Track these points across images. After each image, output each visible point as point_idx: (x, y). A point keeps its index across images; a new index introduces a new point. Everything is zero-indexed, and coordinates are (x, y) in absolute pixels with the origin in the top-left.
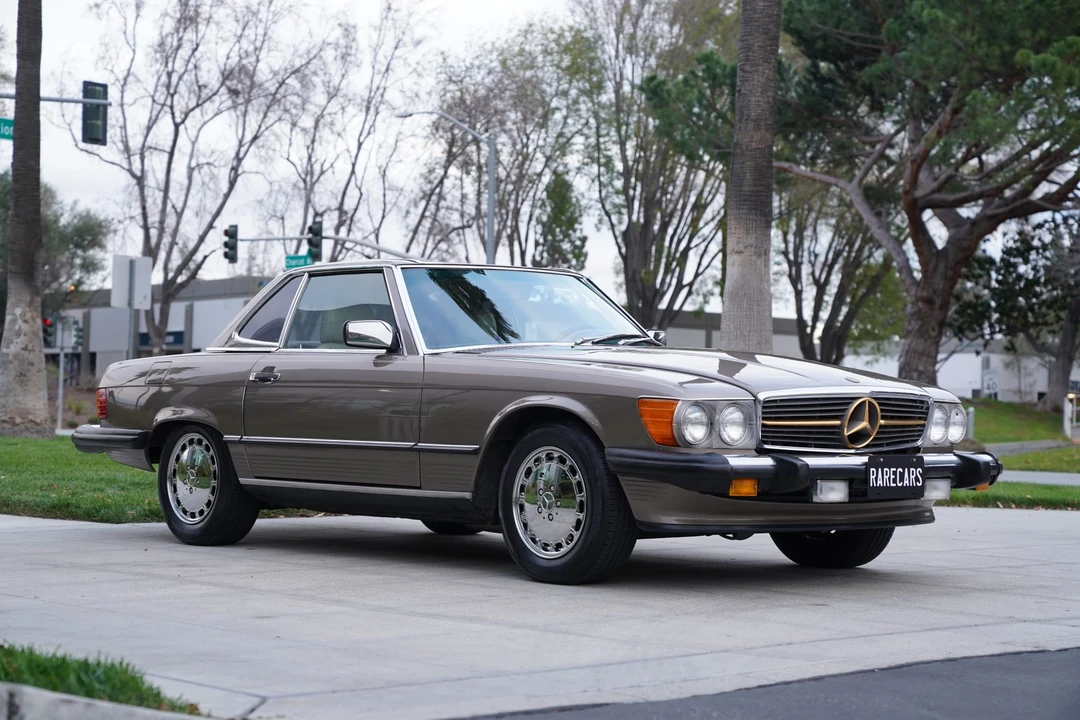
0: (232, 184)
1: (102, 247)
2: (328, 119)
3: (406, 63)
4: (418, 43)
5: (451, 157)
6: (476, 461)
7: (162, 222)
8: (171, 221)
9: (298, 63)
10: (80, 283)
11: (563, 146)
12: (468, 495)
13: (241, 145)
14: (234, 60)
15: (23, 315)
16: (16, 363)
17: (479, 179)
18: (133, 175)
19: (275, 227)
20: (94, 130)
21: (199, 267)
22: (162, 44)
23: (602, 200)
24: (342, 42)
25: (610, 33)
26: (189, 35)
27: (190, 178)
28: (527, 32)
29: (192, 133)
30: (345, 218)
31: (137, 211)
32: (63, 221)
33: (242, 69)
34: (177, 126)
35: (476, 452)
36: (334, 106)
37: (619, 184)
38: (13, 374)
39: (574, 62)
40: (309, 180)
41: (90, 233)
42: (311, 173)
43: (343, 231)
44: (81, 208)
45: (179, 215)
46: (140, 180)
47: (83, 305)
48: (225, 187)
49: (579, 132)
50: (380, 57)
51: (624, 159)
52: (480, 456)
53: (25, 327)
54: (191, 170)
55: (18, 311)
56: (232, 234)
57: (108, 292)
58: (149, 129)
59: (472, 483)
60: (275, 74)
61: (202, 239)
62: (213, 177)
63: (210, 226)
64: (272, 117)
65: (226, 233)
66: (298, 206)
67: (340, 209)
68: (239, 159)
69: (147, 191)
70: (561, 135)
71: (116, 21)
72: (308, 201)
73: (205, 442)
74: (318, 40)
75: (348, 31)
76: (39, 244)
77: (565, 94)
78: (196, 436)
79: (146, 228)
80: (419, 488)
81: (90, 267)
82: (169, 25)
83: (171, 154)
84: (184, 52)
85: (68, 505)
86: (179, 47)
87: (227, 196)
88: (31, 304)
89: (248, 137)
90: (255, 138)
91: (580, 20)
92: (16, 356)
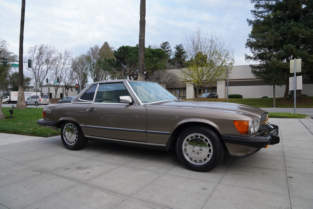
0: (47, 73)
1: (30, 81)
2: (59, 66)
3: (68, 59)
4: (70, 57)
5: (74, 70)
6: (169, 136)
7: (38, 78)
8: (39, 78)
9: (55, 59)
10: (27, 86)
11: (87, 69)
12: (164, 145)
13: (48, 69)
14: (47, 59)
15: (21, 91)
16: (20, 98)
17: (77, 73)
18: (34, 72)
19: (52, 78)
20: (30, 66)
21: (43, 83)
22: (37, 56)
23: (91, 75)
24: (60, 56)
25: (92, 56)
26: (41, 56)
27: (41, 73)
28: (82, 56)
29: (41, 67)
30: (61, 77)
31: (35, 77)
32: (25, 78)
33: (48, 60)
34: (39, 67)
35: (169, 134)
36: (59, 64)
37: (93, 73)
38: (20, 99)
39: (88, 59)
40: (56, 73)
41: (29, 80)
42: (56, 72)
43: (61, 79)
44: (27, 76)
45: (40, 77)
46: (35, 73)
47: (28, 88)
48: (46, 74)
49: (89, 67)
50: (65, 58)
51: (94, 71)
52: (170, 135)
53: (21, 92)
54: (41, 72)
55: (20, 90)
56: (47, 79)
57: (33, 86)
58: (36, 67)
59: (166, 142)
60: (52, 60)
61: (43, 80)
62: (44, 73)
63: (44, 78)
64: (52, 65)
65: (46, 79)
66: (55, 76)
67: (60, 76)
68: (47, 70)
69: (36, 74)
70: (86, 68)
71: (32, 54)
72: (56, 75)
73: (73, 125)
74: (57, 56)
75: (61, 55)
76: (23, 80)
77: (87, 63)
78: (71, 124)
79: (36, 79)
80: (146, 142)
81: (29, 84)
82: (38, 54)
83: (39, 70)
84: (40, 58)
85: (35, 133)
86: (40, 57)
87: (46, 75)
88: (22, 89)
89: (48, 68)
90: (49, 68)
91: (88, 55)
92: (20, 97)
